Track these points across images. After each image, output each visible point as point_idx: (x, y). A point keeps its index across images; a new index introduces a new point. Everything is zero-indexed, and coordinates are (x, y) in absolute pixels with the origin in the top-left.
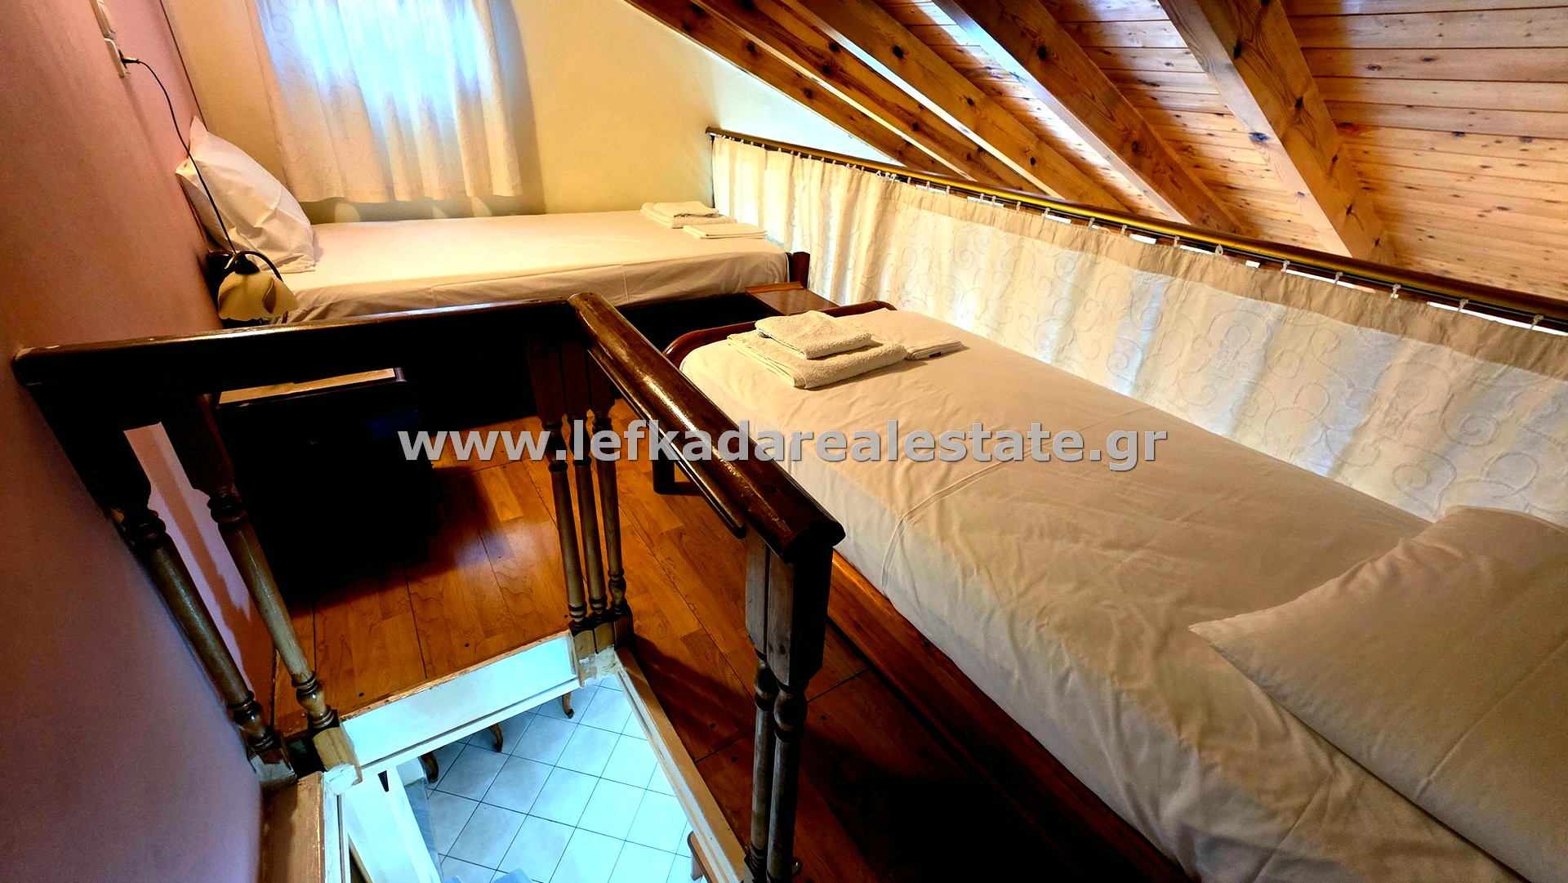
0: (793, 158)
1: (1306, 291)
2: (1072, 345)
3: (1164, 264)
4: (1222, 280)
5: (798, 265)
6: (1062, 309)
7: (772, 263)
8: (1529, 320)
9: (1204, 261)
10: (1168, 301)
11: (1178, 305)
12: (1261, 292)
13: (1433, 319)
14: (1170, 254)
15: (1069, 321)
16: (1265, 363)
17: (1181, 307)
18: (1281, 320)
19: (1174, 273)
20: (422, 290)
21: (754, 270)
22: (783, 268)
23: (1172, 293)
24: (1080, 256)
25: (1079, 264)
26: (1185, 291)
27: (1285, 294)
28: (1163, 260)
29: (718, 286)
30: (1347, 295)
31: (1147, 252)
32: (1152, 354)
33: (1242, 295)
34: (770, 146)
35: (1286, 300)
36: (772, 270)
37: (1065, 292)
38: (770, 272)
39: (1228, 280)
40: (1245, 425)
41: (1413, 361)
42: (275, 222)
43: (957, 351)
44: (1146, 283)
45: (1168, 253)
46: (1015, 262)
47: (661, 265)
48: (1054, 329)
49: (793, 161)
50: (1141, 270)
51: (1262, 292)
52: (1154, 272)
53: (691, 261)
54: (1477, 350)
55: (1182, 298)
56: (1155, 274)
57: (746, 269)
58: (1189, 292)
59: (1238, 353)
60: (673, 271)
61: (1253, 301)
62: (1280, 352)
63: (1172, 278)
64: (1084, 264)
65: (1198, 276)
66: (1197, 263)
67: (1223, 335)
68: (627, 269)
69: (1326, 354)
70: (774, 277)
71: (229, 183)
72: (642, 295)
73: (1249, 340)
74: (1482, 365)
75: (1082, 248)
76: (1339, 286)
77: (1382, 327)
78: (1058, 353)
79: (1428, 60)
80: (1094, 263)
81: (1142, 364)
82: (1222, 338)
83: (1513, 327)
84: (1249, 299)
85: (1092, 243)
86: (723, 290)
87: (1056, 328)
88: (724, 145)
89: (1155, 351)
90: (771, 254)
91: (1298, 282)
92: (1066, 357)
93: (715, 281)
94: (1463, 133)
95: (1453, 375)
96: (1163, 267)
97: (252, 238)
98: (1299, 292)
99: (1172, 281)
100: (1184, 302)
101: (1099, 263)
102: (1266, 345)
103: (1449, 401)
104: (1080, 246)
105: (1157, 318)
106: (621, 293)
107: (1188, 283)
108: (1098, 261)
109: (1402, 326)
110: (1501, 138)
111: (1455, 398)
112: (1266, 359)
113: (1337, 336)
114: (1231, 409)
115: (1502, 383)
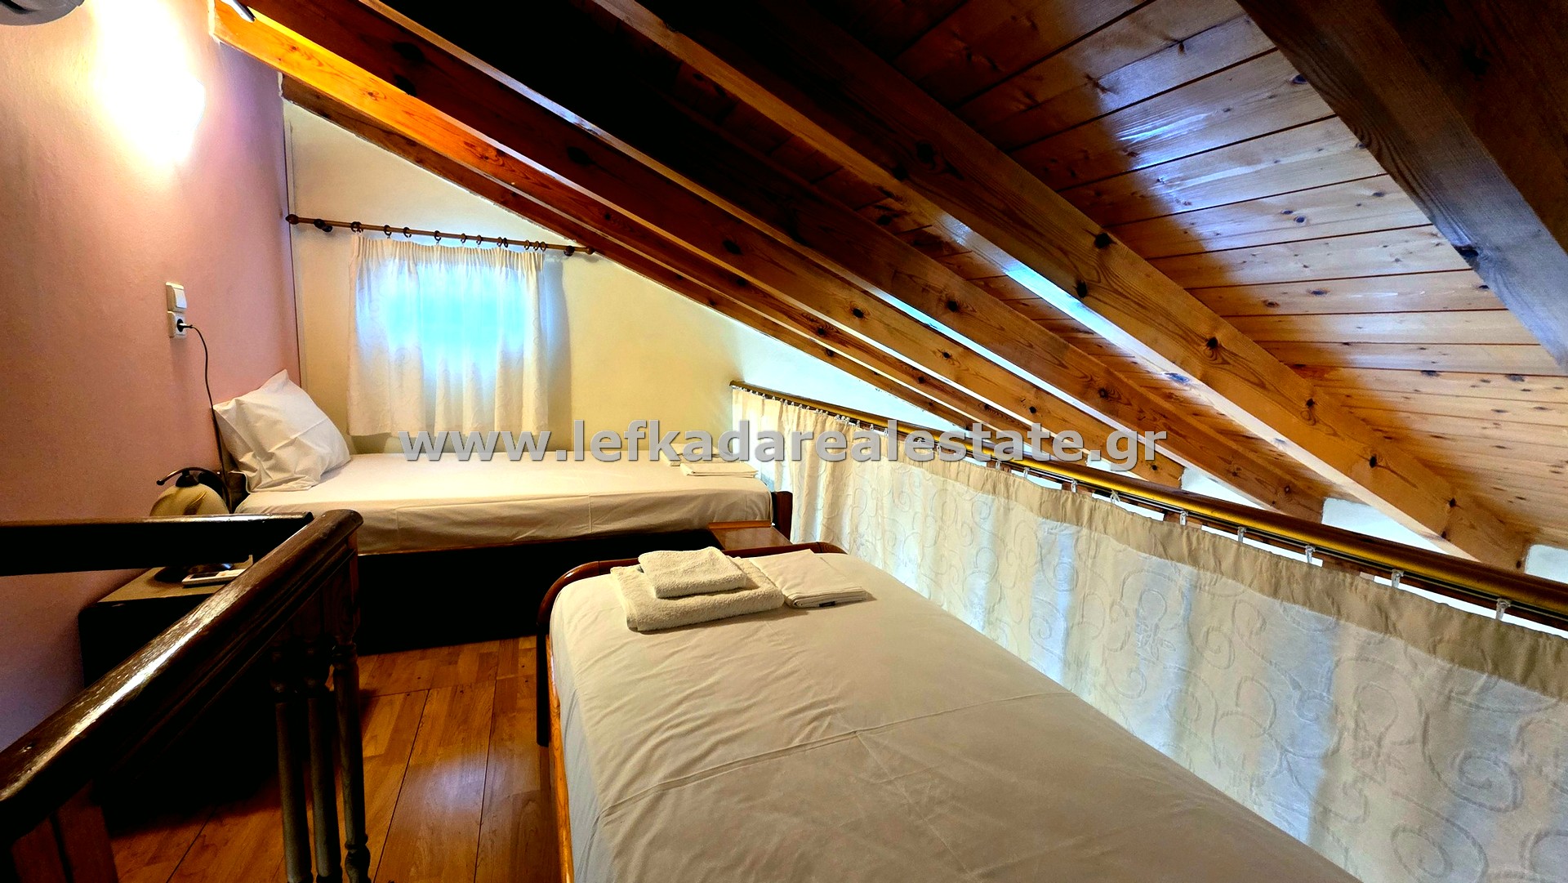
0: (782, 405)
1: (1211, 550)
2: (1002, 602)
3: (1065, 512)
4: (1123, 532)
5: (781, 504)
6: (985, 560)
7: (754, 502)
8: (1491, 605)
9: (1104, 508)
10: (1079, 555)
11: (1090, 561)
12: (1162, 547)
13: (1366, 597)
14: (1070, 499)
15: (994, 575)
16: (1193, 644)
17: (1093, 564)
18: (1196, 586)
19: (1078, 522)
20: (387, 511)
21: (732, 507)
22: (764, 508)
23: (1082, 545)
24: (993, 500)
25: (994, 509)
26: (1093, 546)
27: (1190, 551)
28: (1064, 506)
29: (689, 521)
30: (1256, 558)
31: (1045, 497)
32: (1076, 621)
33: (1145, 553)
34: (768, 394)
35: (1193, 559)
36: (753, 510)
37: (985, 540)
38: (750, 511)
39: (1127, 531)
40: (1190, 733)
41: (1362, 658)
42: (291, 449)
43: (859, 601)
44: (1051, 534)
45: (1067, 498)
46: (943, 505)
47: (628, 498)
48: (981, 583)
49: (782, 407)
50: (1044, 517)
51: (1165, 550)
52: (1058, 521)
53: (665, 495)
54: (1435, 647)
55: (1092, 553)
56: (1059, 523)
57: (723, 506)
58: (1097, 546)
59: (1157, 626)
60: (644, 504)
61: (1159, 559)
62: (1205, 629)
63: (1079, 528)
64: (998, 510)
65: (1101, 527)
66: (1097, 512)
67: (1137, 603)
68: (593, 500)
69: (1253, 636)
70: (755, 515)
71: (260, 417)
72: (604, 526)
73: (1166, 610)
74: (1450, 670)
75: (994, 492)
76: (1247, 546)
77: (1308, 602)
78: (989, 613)
79: (1317, 293)
80: (1008, 510)
81: (1068, 634)
82: (1136, 607)
83: (1470, 615)
84: (1154, 558)
85: (1001, 487)
86: (696, 524)
87: (983, 582)
88: (740, 394)
89: (1078, 618)
90: (752, 493)
91: (1201, 538)
92: (997, 619)
93: (688, 516)
94: (1434, 372)
95: (1417, 682)
96: (1065, 515)
97: (264, 461)
98: (1205, 551)
99: (1078, 532)
100: (1095, 558)
101: (1012, 509)
102: (1186, 619)
103: (1426, 723)
104: (991, 490)
105: (1073, 576)
106: (584, 523)
107: (1095, 535)
108: (1011, 507)
109: (1333, 603)
110: (1486, 377)
111: (1432, 721)
112: (1191, 636)
113: (1259, 612)
114: (1167, 706)
115: (1490, 703)
